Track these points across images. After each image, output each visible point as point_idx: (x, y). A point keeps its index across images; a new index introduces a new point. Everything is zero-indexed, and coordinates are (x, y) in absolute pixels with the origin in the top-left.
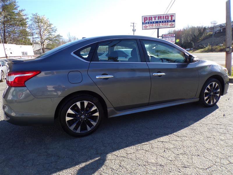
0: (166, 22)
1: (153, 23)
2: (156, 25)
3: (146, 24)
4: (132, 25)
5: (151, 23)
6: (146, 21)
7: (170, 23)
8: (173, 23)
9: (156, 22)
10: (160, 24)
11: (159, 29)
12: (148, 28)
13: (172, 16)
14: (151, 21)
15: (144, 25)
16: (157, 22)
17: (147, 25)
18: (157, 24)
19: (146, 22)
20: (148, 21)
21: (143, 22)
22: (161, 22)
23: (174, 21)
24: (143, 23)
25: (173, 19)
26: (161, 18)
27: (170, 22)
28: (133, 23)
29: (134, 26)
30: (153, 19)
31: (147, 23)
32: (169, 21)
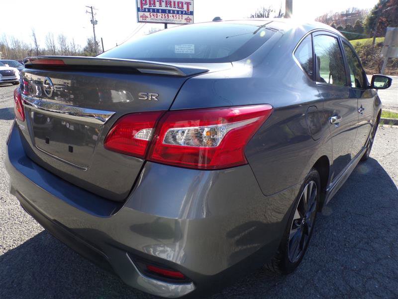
0: (180, 13)
1: (158, 11)
2: (163, 16)
3: (145, 11)
4: (90, 10)
5: (154, 11)
6: (145, 7)
7: (185, 16)
8: (190, 17)
9: (161, 10)
10: (170, 15)
11: (168, 25)
12: (148, 20)
13: (188, 4)
14: (152, 7)
15: (141, 14)
16: (164, 11)
17: (147, 14)
18: (163, 14)
19: (145, 9)
20: (147, 6)
21: (139, 6)
22: (171, 12)
23: (192, 13)
24: (138, 10)
25: (191, 10)
26: (171, 5)
27: (186, 14)
28: (91, 8)
29: (94, 13)
30: (157, 4)
31: (147, 11)
32: (184, 12)
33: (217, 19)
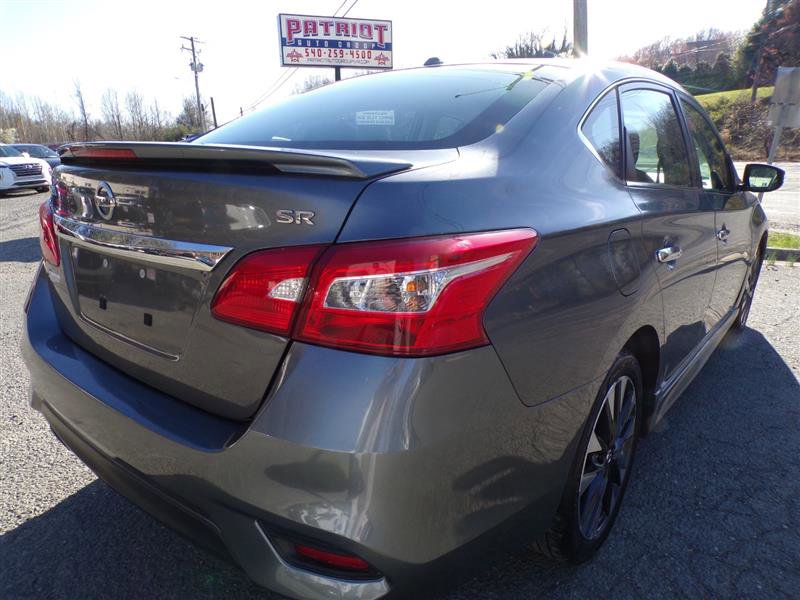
0: (365, 46)
1: (322, 43)
2: (333, 54)
3: (296, 45)
4: (188, 44)
5: (313, 43)
6: (295, 36)
7: (375, 53)
8: (386, 53)
9: (329, 41)
10: (345, 51)
11: (342, 70)
12: (302, 61)
13: (381, 29)
14: (311, 37)
15: (288, 50)
16: (333, 44)
17: (301, 50)
18: (333, 50)
19: (296, 40)
20: (301, 35)
21: (285, 35)
22: (348, 45)
23: (389, 47)
24: (283, 43)
25: (386, 40)
26: (347, 31)
27: (376, 48)
28: (192, 39)
29: (197, 50)
30: (321, 30)
31: (300, 44)
32: (373, 45)
33: (433, 62)
